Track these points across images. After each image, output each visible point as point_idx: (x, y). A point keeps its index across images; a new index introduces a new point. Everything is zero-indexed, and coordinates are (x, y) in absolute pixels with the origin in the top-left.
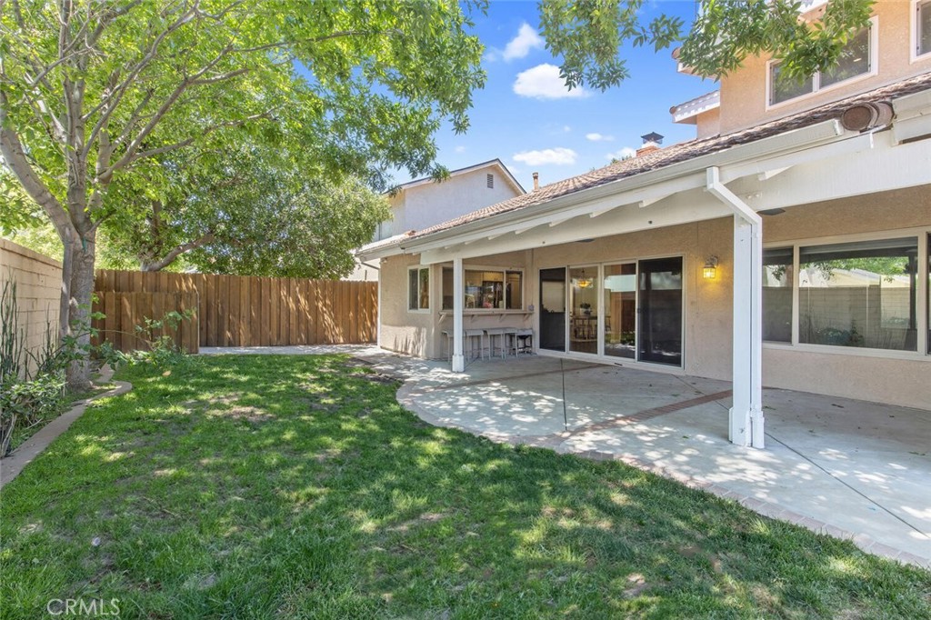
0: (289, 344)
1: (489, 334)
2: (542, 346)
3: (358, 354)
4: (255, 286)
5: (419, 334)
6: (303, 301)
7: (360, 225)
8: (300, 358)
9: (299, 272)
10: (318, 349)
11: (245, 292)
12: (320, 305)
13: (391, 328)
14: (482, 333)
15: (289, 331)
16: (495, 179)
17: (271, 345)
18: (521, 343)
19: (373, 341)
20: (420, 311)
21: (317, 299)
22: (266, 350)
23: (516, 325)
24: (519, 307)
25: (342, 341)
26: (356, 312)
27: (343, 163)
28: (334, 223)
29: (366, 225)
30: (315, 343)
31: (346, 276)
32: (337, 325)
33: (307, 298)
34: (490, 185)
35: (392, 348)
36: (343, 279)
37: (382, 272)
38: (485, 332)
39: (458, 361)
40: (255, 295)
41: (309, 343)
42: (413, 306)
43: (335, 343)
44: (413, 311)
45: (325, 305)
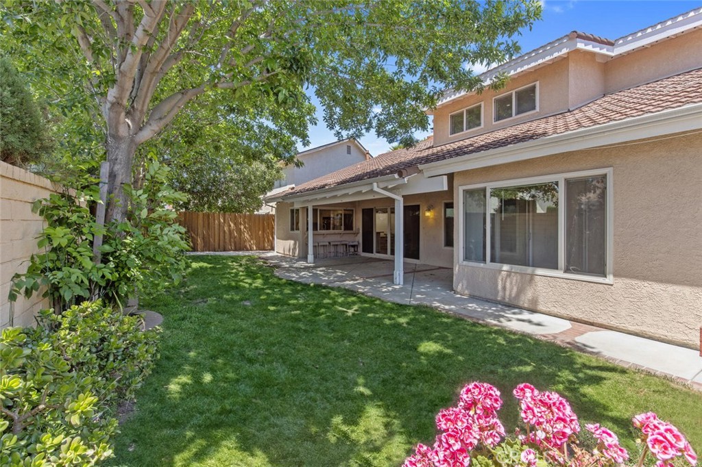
0: (224, 250)
1: (332, 244)
2: (363, 251)
3: (263, 256)
4: (206, 217)
5: (295, 244)
6: (232, 225)
7: (265, 183)
8: (231, 257)
9: (230, 209)
10: (241, 253)
11: (200, 221)
12: (242, 227)
13: (282, 241)
14: (328, 244)
15: (225, 242)
16: (352, 148)
17: (215, 251)
18: (352, 249)
19: (273, 249)
20: (296, 232)
21: (241, 224)
22: (212, 253)
23: (349, 238)
24: (352, 229)
25: (255, 248)
26: (263, 232)
27: (253, 156)
28: (250, 182)
29: (269, 182)
30: (240, 250)
31: (258, 211)
32: (252, 239)
33: (235, 224)
34: (349, 152)
35: (282, 252)
36: (256, 213)
37: (277, 209)
38: (330, 243)
39: (310, 257)
40: (206, 222)
41: (235, 250)
42: (292, 229)
43: (251, 250)
44: (292, 232)
45: (245, 227)
